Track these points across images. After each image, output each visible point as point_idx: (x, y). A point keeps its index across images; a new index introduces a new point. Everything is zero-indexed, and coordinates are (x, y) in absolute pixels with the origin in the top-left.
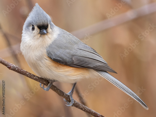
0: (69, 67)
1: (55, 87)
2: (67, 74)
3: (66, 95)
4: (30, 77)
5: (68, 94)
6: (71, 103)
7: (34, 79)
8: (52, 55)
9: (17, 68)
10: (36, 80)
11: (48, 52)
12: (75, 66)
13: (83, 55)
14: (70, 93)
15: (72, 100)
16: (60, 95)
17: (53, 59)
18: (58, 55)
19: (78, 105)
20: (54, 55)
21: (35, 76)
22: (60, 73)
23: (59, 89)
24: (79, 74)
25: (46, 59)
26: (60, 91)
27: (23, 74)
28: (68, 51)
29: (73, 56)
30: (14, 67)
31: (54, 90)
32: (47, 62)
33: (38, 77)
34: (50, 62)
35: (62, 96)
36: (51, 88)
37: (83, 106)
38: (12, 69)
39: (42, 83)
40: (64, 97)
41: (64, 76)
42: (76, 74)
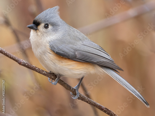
0: (72, 61)
1: (63, 81)
2: (70, 67)
3: (73, 89)
4: (39, 72)
5: (75, 88)
6: (76, 96)
7: (43, 74)
8: (55, 48)
9: (26, 63)
10: (45, 75)
11: (52, 46)
12: (78, 60)
13: (87, 51)
14: (77, 87)
15: (78, 93)
16: (67, 89)
17: (56, 52)
18: (61, 48)
19: (84, 98)
20: (56, 49)
21: (43, 71)
22: (63, 66)
23: (66, 84)
24: (82, 69)
25: (49, 53)
26: (67, 85)
27: (32, 69)
28: (71, 45)
29: (76, 50)
30: (24, 63)
31: (62, 84)
32: (51, 56)
33: (47, 72)
34: (53, 56)
35: (69, 90)
36: (58, 82)
37: (89, 99)
38: (22, 65)
39: (50, 78)
40: (71, 91)
41: (67, 69)
42: (79, 68)
